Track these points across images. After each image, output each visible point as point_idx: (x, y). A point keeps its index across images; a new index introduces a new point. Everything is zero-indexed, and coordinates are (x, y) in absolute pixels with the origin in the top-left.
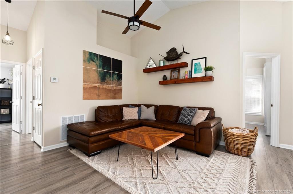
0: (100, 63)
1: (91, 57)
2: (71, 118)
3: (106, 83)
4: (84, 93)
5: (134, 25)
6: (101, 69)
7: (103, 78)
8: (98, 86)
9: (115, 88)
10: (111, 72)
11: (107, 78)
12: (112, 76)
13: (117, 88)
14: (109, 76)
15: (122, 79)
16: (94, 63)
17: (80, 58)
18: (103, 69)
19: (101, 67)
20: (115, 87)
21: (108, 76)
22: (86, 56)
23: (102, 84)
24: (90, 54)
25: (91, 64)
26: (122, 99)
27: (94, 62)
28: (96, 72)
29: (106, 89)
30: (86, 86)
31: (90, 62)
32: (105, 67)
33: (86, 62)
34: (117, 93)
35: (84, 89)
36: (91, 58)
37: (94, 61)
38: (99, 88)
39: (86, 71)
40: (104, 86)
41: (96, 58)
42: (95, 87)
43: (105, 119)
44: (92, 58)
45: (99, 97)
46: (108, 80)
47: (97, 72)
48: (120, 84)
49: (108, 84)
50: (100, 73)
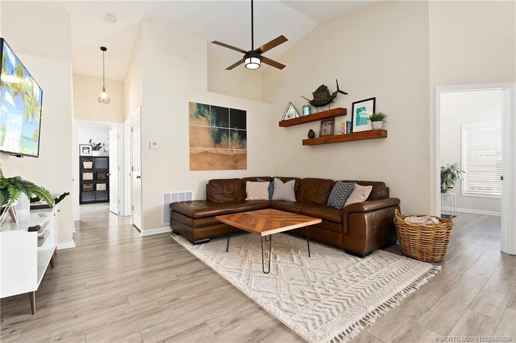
0: (213, 118)
1: (201, 109)
2: (175, 195)
3: (222, 145)
4: (191, 161)
5: (251, 63)
6: (215, 127)
7: (217, 140)
8: (210, 151)
9: (235, 153)
10: (229, 129)
11: (222, 139)
12: (231, 136)
13: (238, 153)
14: (225, 135)
15: (246, 139)
16: (204, 118)
17: (186, 112)
18: (217, 125)
19: (215, 123)
20: (235, 150)
21: (224, 136)
22: (192, 109)
23: (215, 147)
24: (199, 105)
25: (201, 120)
26: (246, 169)
27: (205, 117)
28: (207, 130)
29: (221, 154)
30: (193, 152)
31: (198, 118)
32: (221, 123)
33: (193, 118)
34: (239, 161)
35: (192, 155)
36: (200, 112)
37: (205, 115)
38: (212, 153)
39: (193, 130)
40: (220, 150)
41: (206, 111)
42: (206, 153)
43: (218, 198)
44: (201, 111)
45: (211, 166)
46: (224, 141)
47: (209, 132)
48: (244, 146)
49: (224, 148)
50: (212, 131)
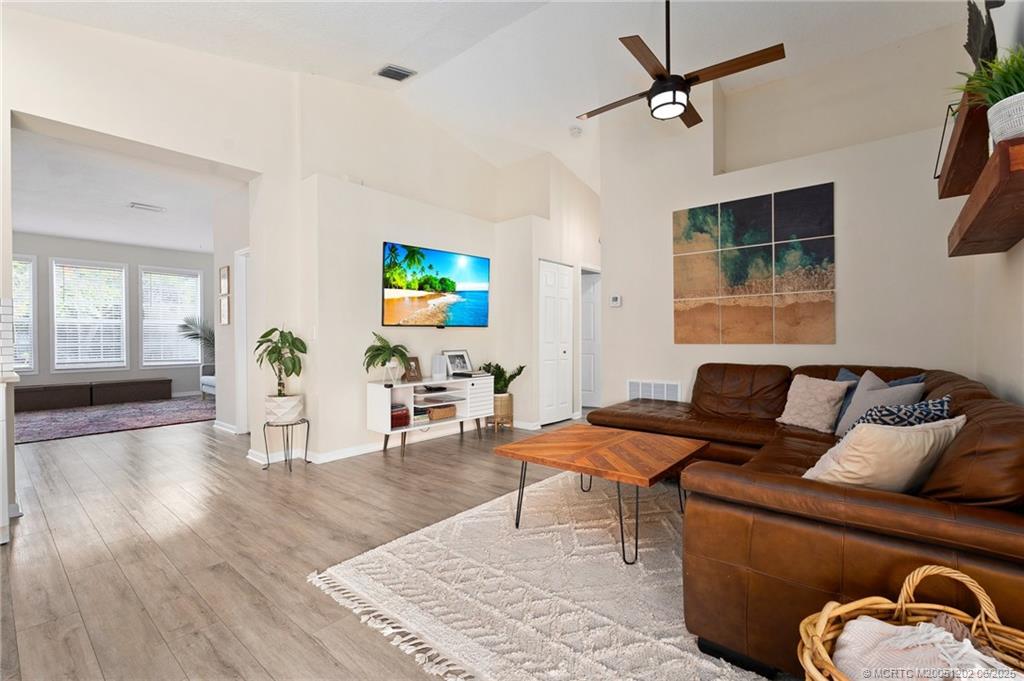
0: (726, 228)
1: (696, 221)
3: (750, 286)
6: (731, 247)
7: (737, 275)
8: (717, 303)
9: (790, 301)
10: (773, 243)
11: (752, 271)
12: (778, 259)
13: (801, 301)
14: (760, 262)
15: (832, 260)
16: (704, 235)
17: (666, 230)
18: (737, 242)
19: (730, 240)
21: (757, 264)
22: (679, 225)
23: (732, 294)
24: (693, 212)
25: (697, 241)
27: (706, 232)
28: (713, 259)
29: (748, 308)
30: (681, 307)
31: (691, 238)
32: (746, 236)
33: (682, 242)
35: (677, 313)
36: (694, 225)
37: (706, 228)
38: (724, 307)
39: (681, 265)
40: (742, 299)
41: (709, 219)
42: (709, 307)
44: (698, 224)
45: (724, 335)
46: (758, 275)
47: (717, 261)
49: (757, 292)
50: (725, 259)
